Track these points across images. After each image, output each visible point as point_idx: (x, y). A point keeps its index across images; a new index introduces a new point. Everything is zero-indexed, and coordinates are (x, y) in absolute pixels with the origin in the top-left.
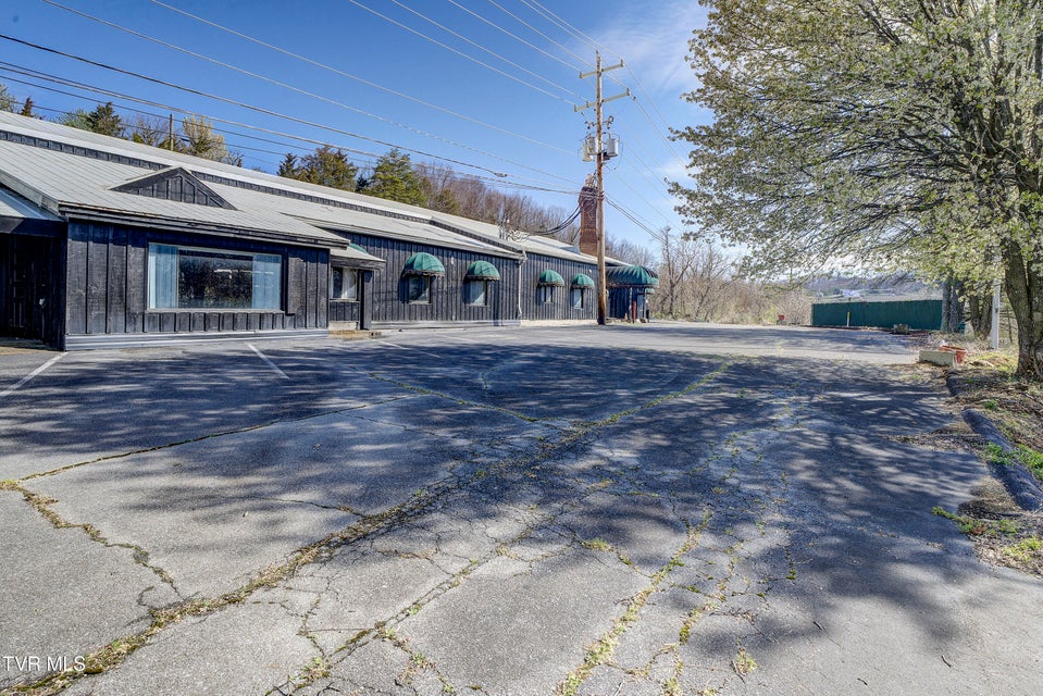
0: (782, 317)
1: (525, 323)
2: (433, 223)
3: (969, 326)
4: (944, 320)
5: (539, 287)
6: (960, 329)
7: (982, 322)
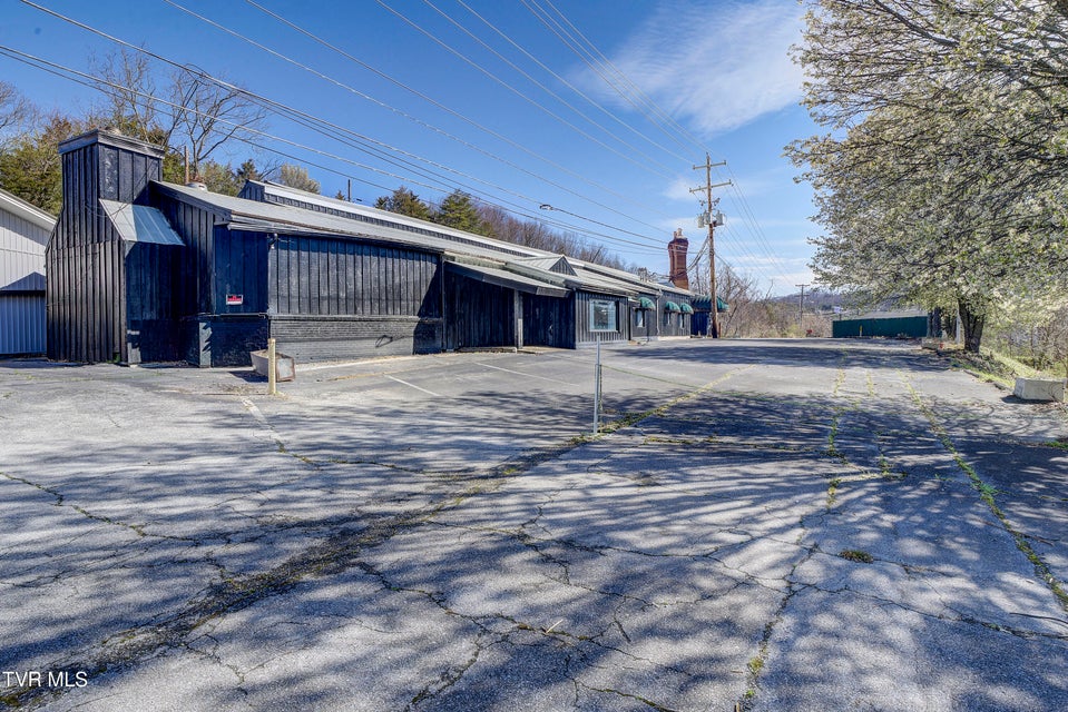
0: (810, 332)
1: (660, 338)
2: (585, 268)
3: (944, 333)
4: (929, 330)
5: (665, 313)
6: (939, 335)
7: (951, 329)
